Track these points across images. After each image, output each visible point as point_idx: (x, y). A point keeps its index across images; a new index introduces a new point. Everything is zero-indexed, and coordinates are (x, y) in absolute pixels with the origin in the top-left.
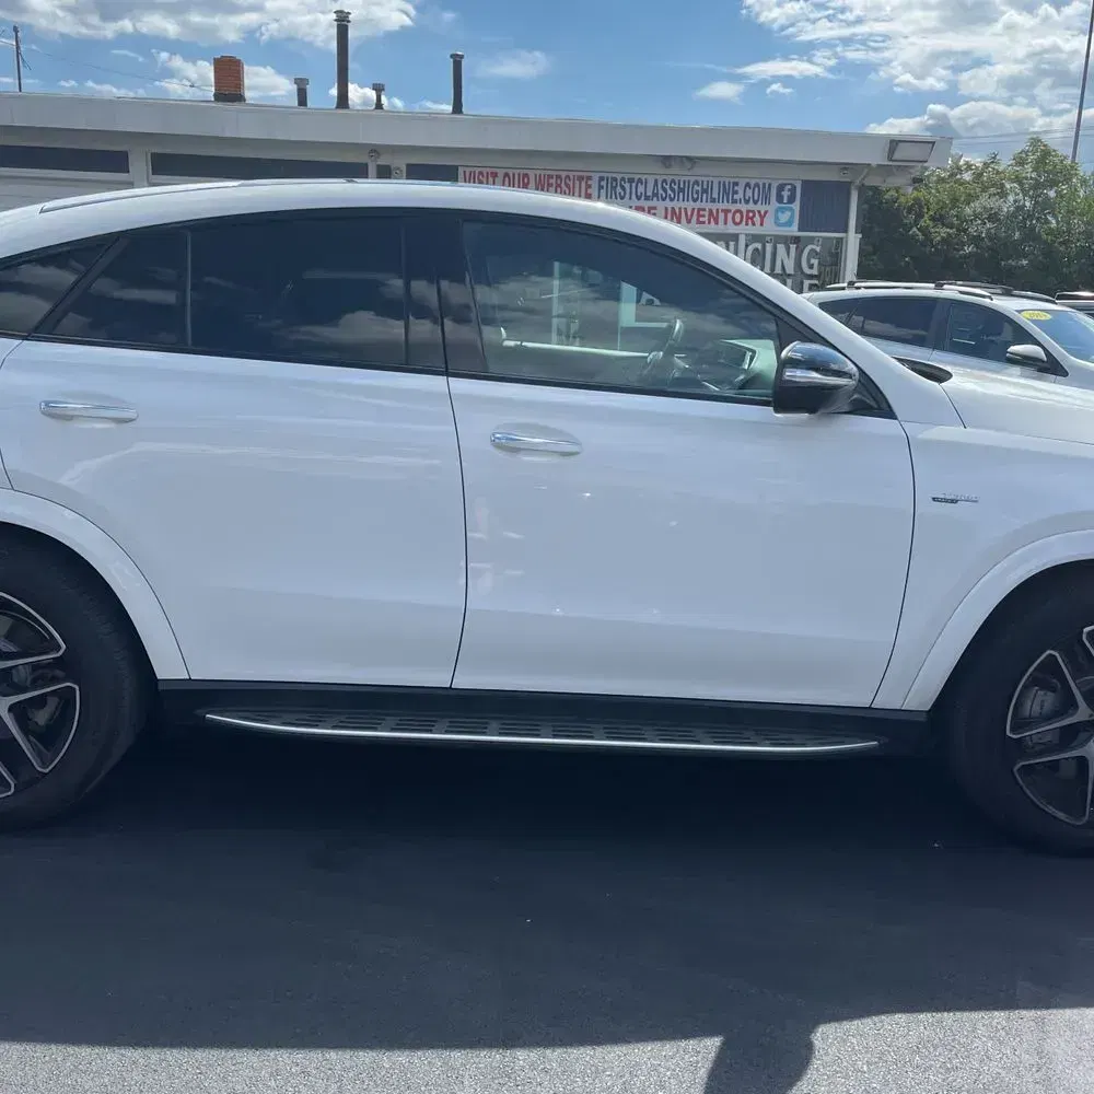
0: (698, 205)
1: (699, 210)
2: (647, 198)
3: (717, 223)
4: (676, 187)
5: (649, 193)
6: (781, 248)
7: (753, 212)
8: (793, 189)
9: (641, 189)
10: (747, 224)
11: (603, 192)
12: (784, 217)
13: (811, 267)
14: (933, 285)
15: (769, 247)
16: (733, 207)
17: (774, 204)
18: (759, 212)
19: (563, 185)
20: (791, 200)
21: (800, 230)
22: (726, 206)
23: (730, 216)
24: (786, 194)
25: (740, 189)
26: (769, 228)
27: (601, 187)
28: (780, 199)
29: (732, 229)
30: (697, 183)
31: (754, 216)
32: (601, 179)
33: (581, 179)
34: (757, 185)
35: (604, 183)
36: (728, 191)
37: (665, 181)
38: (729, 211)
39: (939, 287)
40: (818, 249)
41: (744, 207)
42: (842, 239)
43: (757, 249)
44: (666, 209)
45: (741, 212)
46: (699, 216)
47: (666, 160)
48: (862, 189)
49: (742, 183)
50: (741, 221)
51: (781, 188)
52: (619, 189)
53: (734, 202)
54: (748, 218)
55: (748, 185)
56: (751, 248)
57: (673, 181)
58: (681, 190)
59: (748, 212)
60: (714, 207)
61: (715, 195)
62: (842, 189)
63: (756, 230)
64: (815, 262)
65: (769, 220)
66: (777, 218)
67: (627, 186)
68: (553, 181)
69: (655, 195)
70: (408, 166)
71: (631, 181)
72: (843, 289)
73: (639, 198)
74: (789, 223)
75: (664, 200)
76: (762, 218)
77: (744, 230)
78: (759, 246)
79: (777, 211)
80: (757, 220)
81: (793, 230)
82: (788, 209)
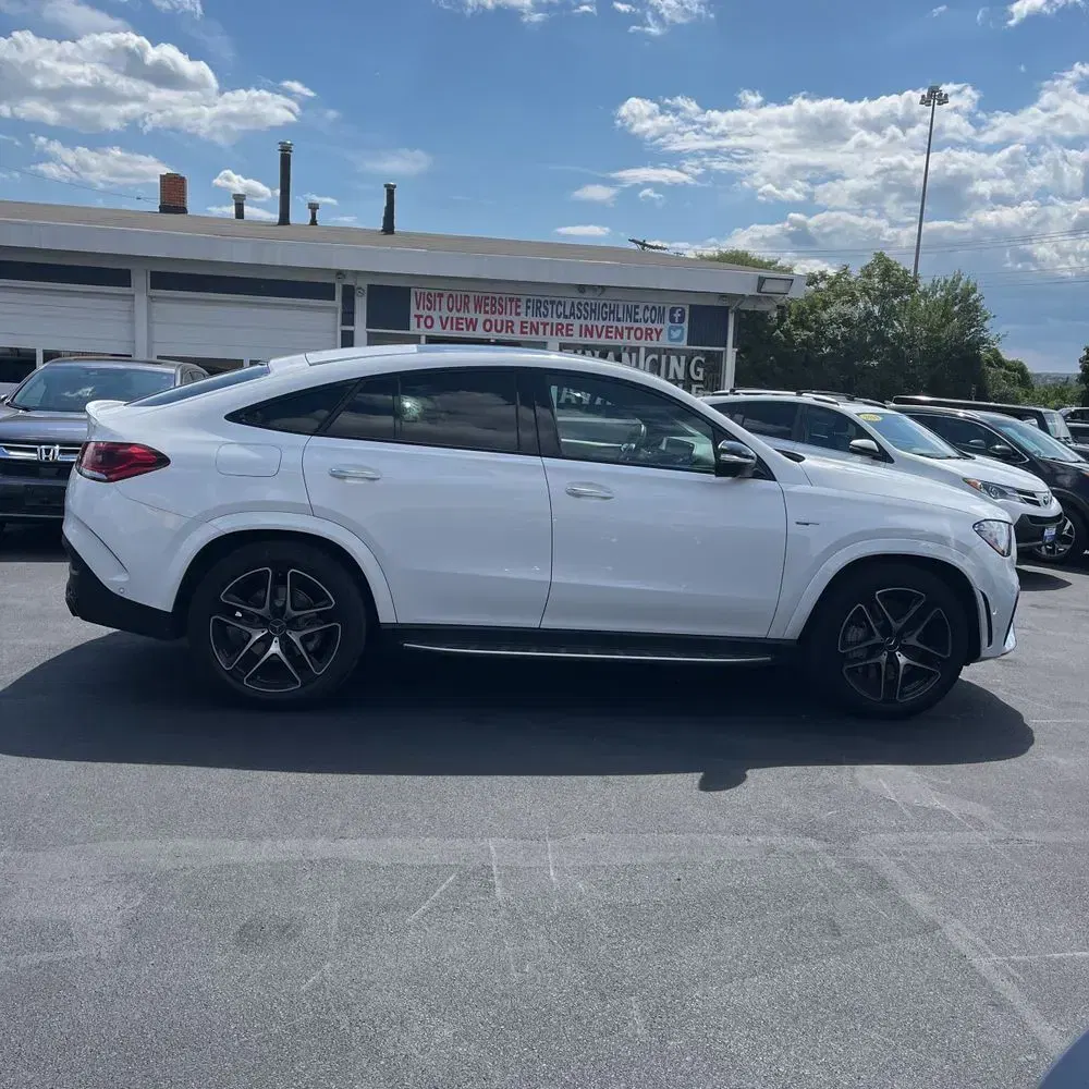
0: (607, 323)
1: (608, 327)
2: (566, 317)
3: (622, 338)
4: (589, 309)
5: (568, 313)
6: (673, 359)
7: (651, 329)
8: (683, 311)
9: (561, 309)
10: (646, 339)
11: (530, 311)
12: (676, 334)
13: (697, 374)
14: (794, 393)
15: (664, 357)
16: (636, 325)
17: (668, 323)
18: (656, 330)
19: (497, 305)
20: (681, 320)
21: (688, 344)
22: (629, 324)
23: (632, 332)
24: (677, 315)
25: (640, 311)
26: (664, 343)
27: (528, 307)
28: (672, 320)
29: (634, 343)
30: (605, 305)
31: (652, 333)
32: (528, 301)
33: (511, 300)
34: (654, 308)
35: (530, 304)
36: (631, 314)
37: (580, 303)
38: (632, 328)
39: (799, 394)
40: (703, 360)
41: (643, 326)
42: (722, 352)
43: (654, 359)
44: (581, 326)
45: (641, 329)
46: (607, 332)
47: (582, 288)
48: (738, 313)
49: (642, 306)
50: (641, 336)
51: (673, 311)
52: (542, 309)
53: (636, 321)
54: (647, 334)
55: (647, 307)
56: (650, 358)
57: (587, 304)
58: (593, 311)
59: (647, 329)
60: (619, 325)
61: (620, 316)
62: (723, 312)
63: (654, 344)
64: (700, 370)
65: (664, 336)
66: (670, 335)
67: (549, 307)
68: (489, 301)
69: (572, 314)
70: (370, 286)
71: (552, 303)
72: (726, 394)
73: (559, 317)
74: (679, 339)
75: (579, 318)
76: (658, 334)
77: (643, 344)
78: (656, 357)
79: (670, 328)
80: (654, 336)
81: (683, 344)
82: (681, 327)
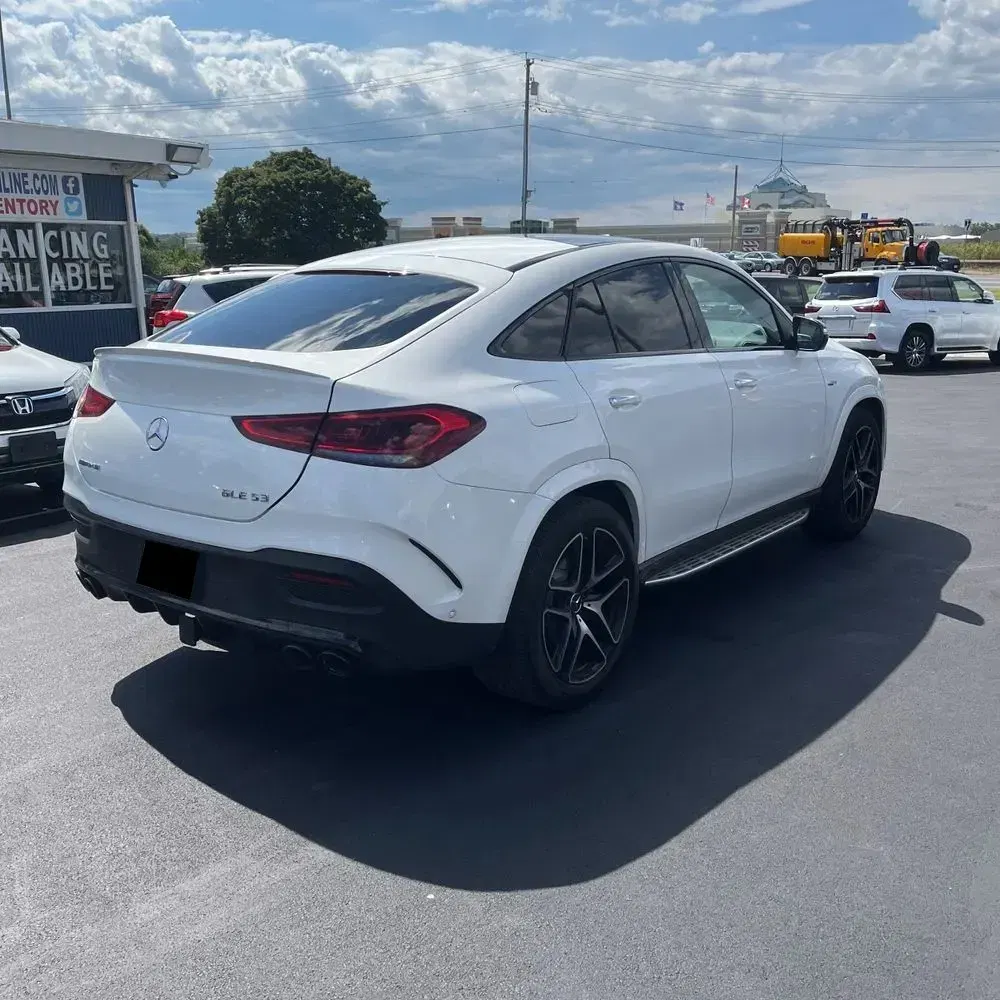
3: (14, 213)
6: (74, 235)
7: (45, 201)
8: (76, 181)
10: (42, 213)
12: (73, 207)
13: (102, 251)
15: (64, 233)
16: (26, 197)
17: (62, 196)
18: (51, 202)
20: (76, 191)
21: (88, 218)
22: (19, 196)
23: (25, 205)
24: (71, 185)
25: (29, 179)
26: (61, 217)
28: (66, 190)
29: (28, 218)
31: (47, 205)
34: (44, 176)
36: (19, 182)
38: (24, 200)
40: (105, 235)
41: (37, 198)
42: (121, 227)
43: (53, 236)
45: (34, 201)
49: (31, 174)
50: (36, 210)
51: (65, 180)
53: (27, 192)
54: (42, 207)
55: (36, 176)
56: (48, 235)
59: (41, 201)
60: (9, 197)
61: (8, 185)
63: (51, 219)
64: (105, 247)
65: (61, 207)
66: (67, 209)
74: (79, 212)
76: (54, 207)
77: (40, 219)
78: (55, 233)
79: (66, 200)
80: (50, 209)
81: (83, 219)
82: (75, 199)
